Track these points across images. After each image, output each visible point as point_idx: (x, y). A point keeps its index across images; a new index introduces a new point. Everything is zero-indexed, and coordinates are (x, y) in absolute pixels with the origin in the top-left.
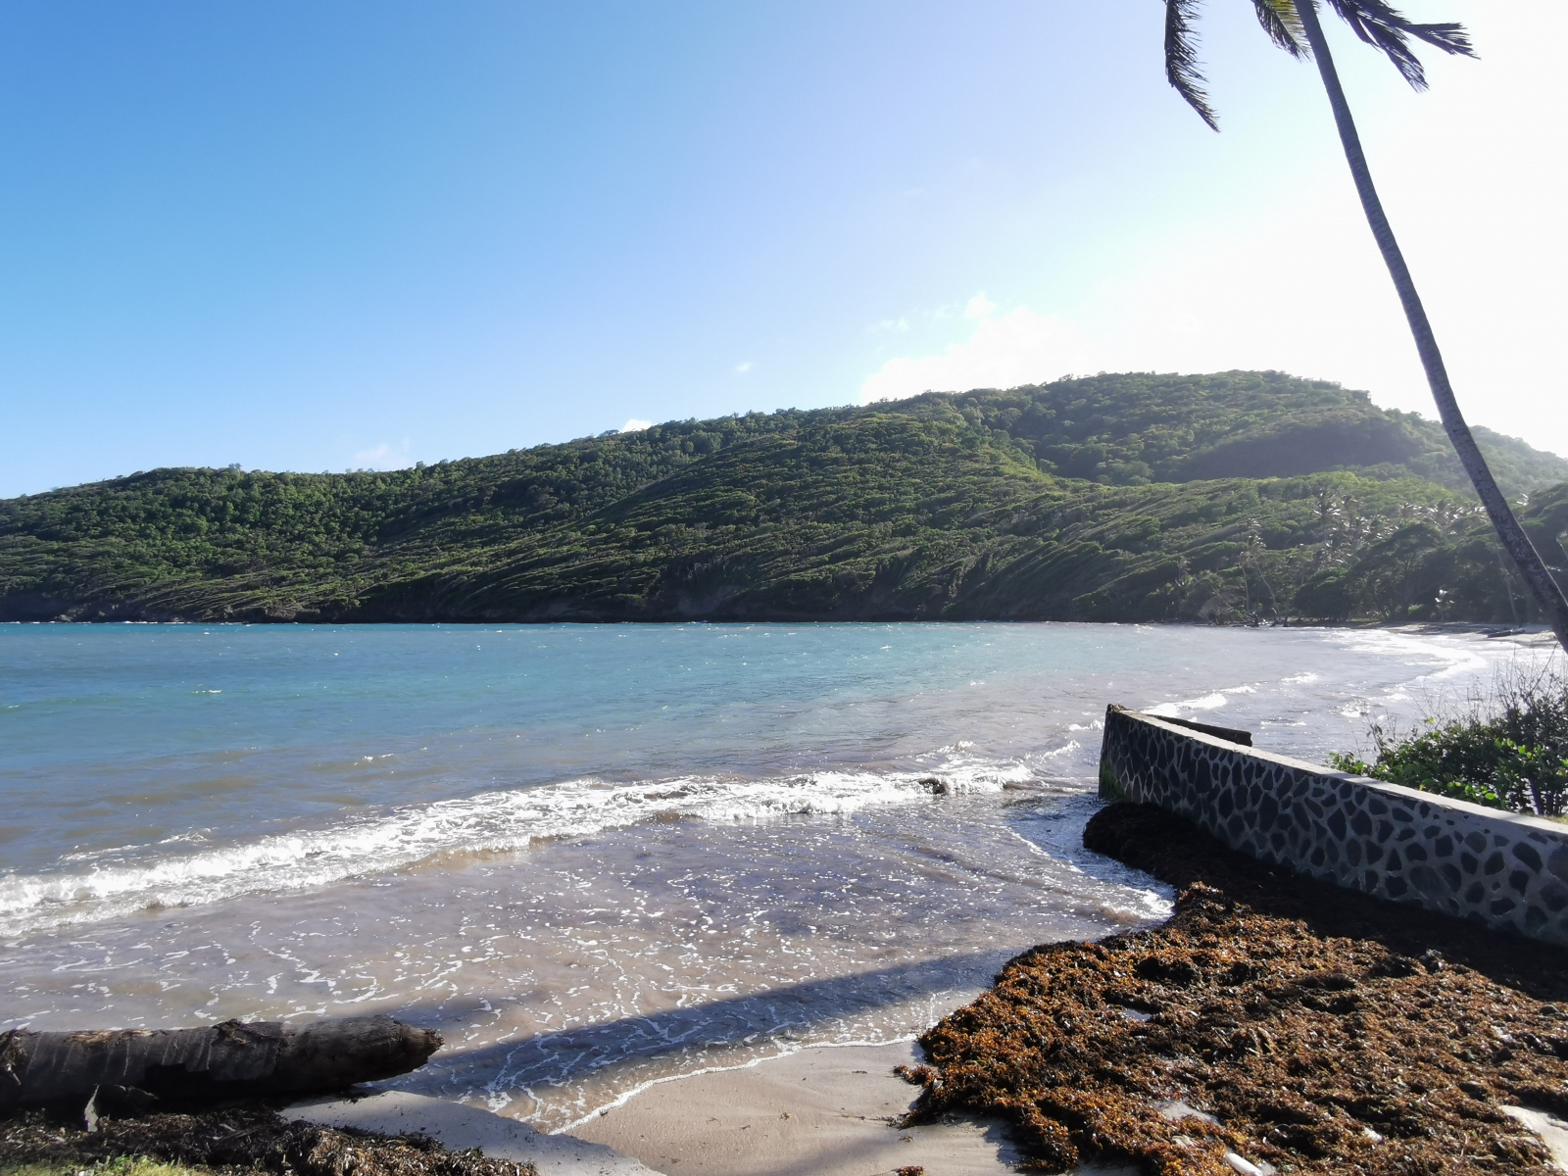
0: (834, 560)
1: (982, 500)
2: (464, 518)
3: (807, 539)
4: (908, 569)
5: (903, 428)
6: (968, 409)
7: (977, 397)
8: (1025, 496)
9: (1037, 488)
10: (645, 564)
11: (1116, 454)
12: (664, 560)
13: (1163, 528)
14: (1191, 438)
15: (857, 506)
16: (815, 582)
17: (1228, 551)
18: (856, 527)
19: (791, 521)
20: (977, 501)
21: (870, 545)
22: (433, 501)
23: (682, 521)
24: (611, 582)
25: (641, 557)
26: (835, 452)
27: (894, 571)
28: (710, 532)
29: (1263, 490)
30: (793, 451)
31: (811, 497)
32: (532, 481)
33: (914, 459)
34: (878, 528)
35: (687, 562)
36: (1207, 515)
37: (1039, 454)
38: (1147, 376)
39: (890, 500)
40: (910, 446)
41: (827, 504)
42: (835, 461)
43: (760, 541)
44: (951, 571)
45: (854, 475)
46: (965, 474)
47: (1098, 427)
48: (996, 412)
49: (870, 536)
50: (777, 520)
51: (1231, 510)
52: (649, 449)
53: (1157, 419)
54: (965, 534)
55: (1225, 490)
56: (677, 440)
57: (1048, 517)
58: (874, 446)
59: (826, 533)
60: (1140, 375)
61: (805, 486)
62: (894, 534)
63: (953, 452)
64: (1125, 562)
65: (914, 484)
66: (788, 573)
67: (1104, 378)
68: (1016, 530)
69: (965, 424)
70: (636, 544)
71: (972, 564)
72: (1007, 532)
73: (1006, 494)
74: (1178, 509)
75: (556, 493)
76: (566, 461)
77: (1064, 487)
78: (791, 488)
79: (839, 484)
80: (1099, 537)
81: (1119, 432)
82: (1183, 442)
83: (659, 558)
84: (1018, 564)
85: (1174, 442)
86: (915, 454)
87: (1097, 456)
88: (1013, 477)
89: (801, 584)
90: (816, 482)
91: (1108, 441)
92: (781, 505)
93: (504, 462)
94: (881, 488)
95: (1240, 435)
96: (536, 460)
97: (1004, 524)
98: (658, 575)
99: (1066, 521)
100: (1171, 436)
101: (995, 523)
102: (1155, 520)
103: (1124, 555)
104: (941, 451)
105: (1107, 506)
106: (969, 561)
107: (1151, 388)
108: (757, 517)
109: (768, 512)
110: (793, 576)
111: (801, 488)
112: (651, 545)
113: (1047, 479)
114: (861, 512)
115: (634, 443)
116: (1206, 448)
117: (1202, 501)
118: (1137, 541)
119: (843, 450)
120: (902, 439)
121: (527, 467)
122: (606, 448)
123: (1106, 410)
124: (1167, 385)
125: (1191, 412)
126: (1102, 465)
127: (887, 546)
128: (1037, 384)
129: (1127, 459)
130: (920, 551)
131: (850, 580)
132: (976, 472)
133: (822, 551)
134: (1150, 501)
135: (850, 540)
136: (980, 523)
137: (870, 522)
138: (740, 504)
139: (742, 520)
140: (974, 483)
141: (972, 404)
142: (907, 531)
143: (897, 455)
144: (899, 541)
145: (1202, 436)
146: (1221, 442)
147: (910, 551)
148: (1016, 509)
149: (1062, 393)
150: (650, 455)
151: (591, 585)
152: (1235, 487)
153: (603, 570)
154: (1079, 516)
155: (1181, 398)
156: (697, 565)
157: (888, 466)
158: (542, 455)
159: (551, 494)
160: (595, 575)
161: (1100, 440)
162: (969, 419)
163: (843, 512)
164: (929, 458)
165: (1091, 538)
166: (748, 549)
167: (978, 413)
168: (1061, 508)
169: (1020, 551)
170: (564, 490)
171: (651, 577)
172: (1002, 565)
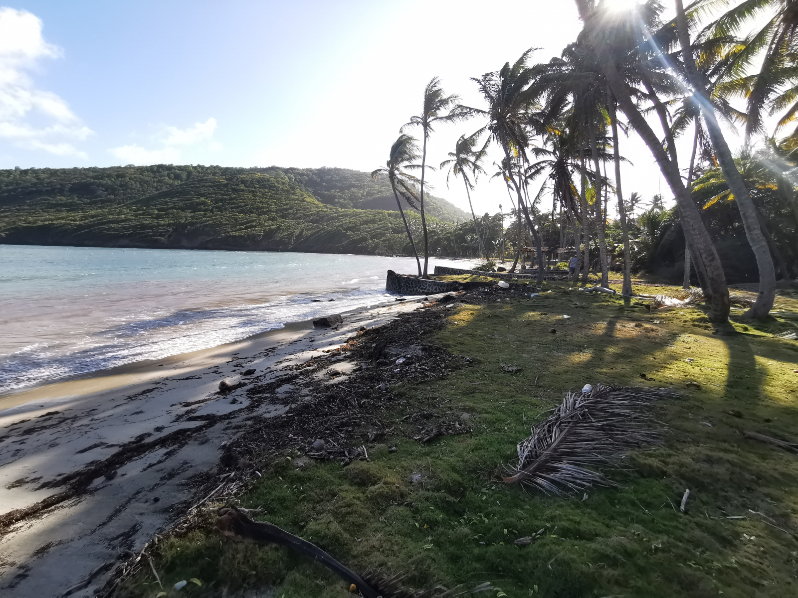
0: (246, 228)
1: (299, 210)
2: (54, 197)
3: (235, 220)
4: (275, 233)
5: (268, 180)
6: (289, 175)
7: (291, 170)
8: (314, 210)
9: (318, 207)
10: (164, 225)
11: (341, 197)
12: (173, 224)
13: (361, 225)
14: (365, 194)
15: (253, 208)
16: (240, 236)
17: (380, 233)
18: (254, 216)
19: (227, 212)
20: (298, 210)
21: (260, 223)
22: (32, 187)
23: (179, 209)
24: (149, 232)
25: (162, 222)
26: (242, 187)
27: (270, 234)
28: (192, 214)
29: (389, 215)
30: (224, 184)
31: (234, 203)
32: (92, 184)
33: (273, 192)
34: (263, 217)
35: (184, 226)
36: (373, 221)
37: (316, 194)
38: (350, 171)
39: (266, 207)
40: (271, 187)
41: (241, 207)
42: (243, 190)
43: (215, 219)
44: (291, 234)
45: (250, 196)
46: (292, 200)
47: (335, 187)
48: (299, 177)
49: (259, 220)
50: (221, 211)
51: (380, 220)
52: (152, 175)
53: (354, 186)
54: (295, 222)
55: (378, 213)
56: (166, 173)
57: (322, 218)
58: (258, 186)
59: (242, 218)
60: (348, 170)
61: (231, 199)
62: (269, 220)
63: (288, 191)
64: (350, 235)
65: (274, 202)
66: (229, 232)
67: (336, 169)
68: (312, 221)
69: (288, 180)
70: (158, 217)
71: (298, 233)
72: (309, 222)
73: (308, 208)
74: (365, 219)
75: (106, 190)
76: (109, 176)
77: (327, 208)
78: (225, 199)
79: (245, 199)
80: (341, 226)
81: (342, 189)
82: (362, 195)
83: (171, 223)
84: (315, 233)
85: (360, 195)
86: (274, 190)
87: (335, 197)
88: (309, 202)
89: (234, 237)
90: (235, 198)
91: (338, 192)
92: (222, 205)
93: (72, 173)
94: (262, 202)
95: (380, 195)
96: (91, 174)
97: (308, 219)
98: (171, 230)
99: (329, 220)
100: (359, 193)
101: (304, 218)
102: (358, 222)
103: (350, 233)
104: (283, 191)
105: (342, 216)
106: (297, 232)
107: (352, 175)
108: (212, 210)
109: (217, 208)
110: (231, 233)
111: (230, 199)
112: (165, 218)
113: (321, 205)
114: (255, 210)
115: (144, 171)
116: (369, 198)
117: (372, 217)
118: (353, 228)
119: (245, 186)
120: (268, 185)
121: (88, 177)
122: (130, 172)
123: (337, 181)
124: (357, 175)
125: (364, 185)
126: (337, 200)
127: (266, 224)
128: (313, 168)
129: (345, 199)
130: (279, 227)
131: (254, 236)
132: (297, 200)
133: (241, 224)
134: (356, 215)
135: (252, 221)
136: (299, 218)
137: (259, 215)
138: (204, 203)
139: (205, 210)
140: (296, 204)
141: (290, 173)
142: (273, 219)
143: (267, 190)
144: (270, 223)
145: (369, 194)
146: (374, 196)
147: (274, 227)
148: (312, 214)
149: (322, 172)
150: (153, 178)
151: (139, 233)
152: (382, 213)
153: (144, 227)
154: (333, 218)
155: (361, 180)
156: (189, 227)
157: (264, 194)
158: (95, 172)
159: (103, 191)
160: (141, 229)
161: (335, 192)
162: (290, 178)
163: (248, 210)
164: (279, 192)
165: (339, 226)
166: (211, 222)
167: (292, 176)
168: (327, 215)
169: (314, 229)
170: (111, 190)
171: (168, 231)
172: (309, 234)
